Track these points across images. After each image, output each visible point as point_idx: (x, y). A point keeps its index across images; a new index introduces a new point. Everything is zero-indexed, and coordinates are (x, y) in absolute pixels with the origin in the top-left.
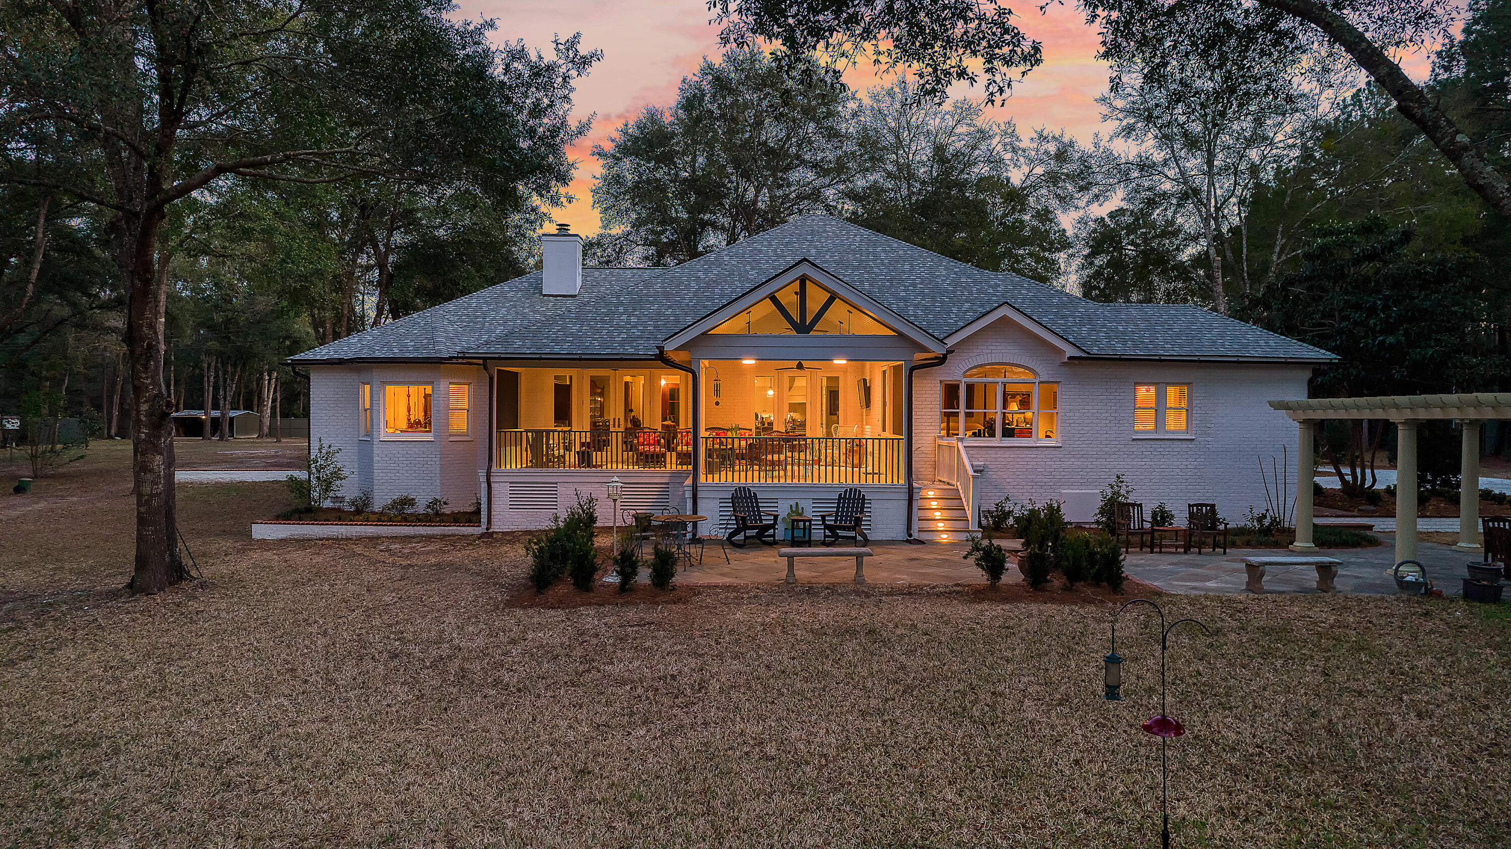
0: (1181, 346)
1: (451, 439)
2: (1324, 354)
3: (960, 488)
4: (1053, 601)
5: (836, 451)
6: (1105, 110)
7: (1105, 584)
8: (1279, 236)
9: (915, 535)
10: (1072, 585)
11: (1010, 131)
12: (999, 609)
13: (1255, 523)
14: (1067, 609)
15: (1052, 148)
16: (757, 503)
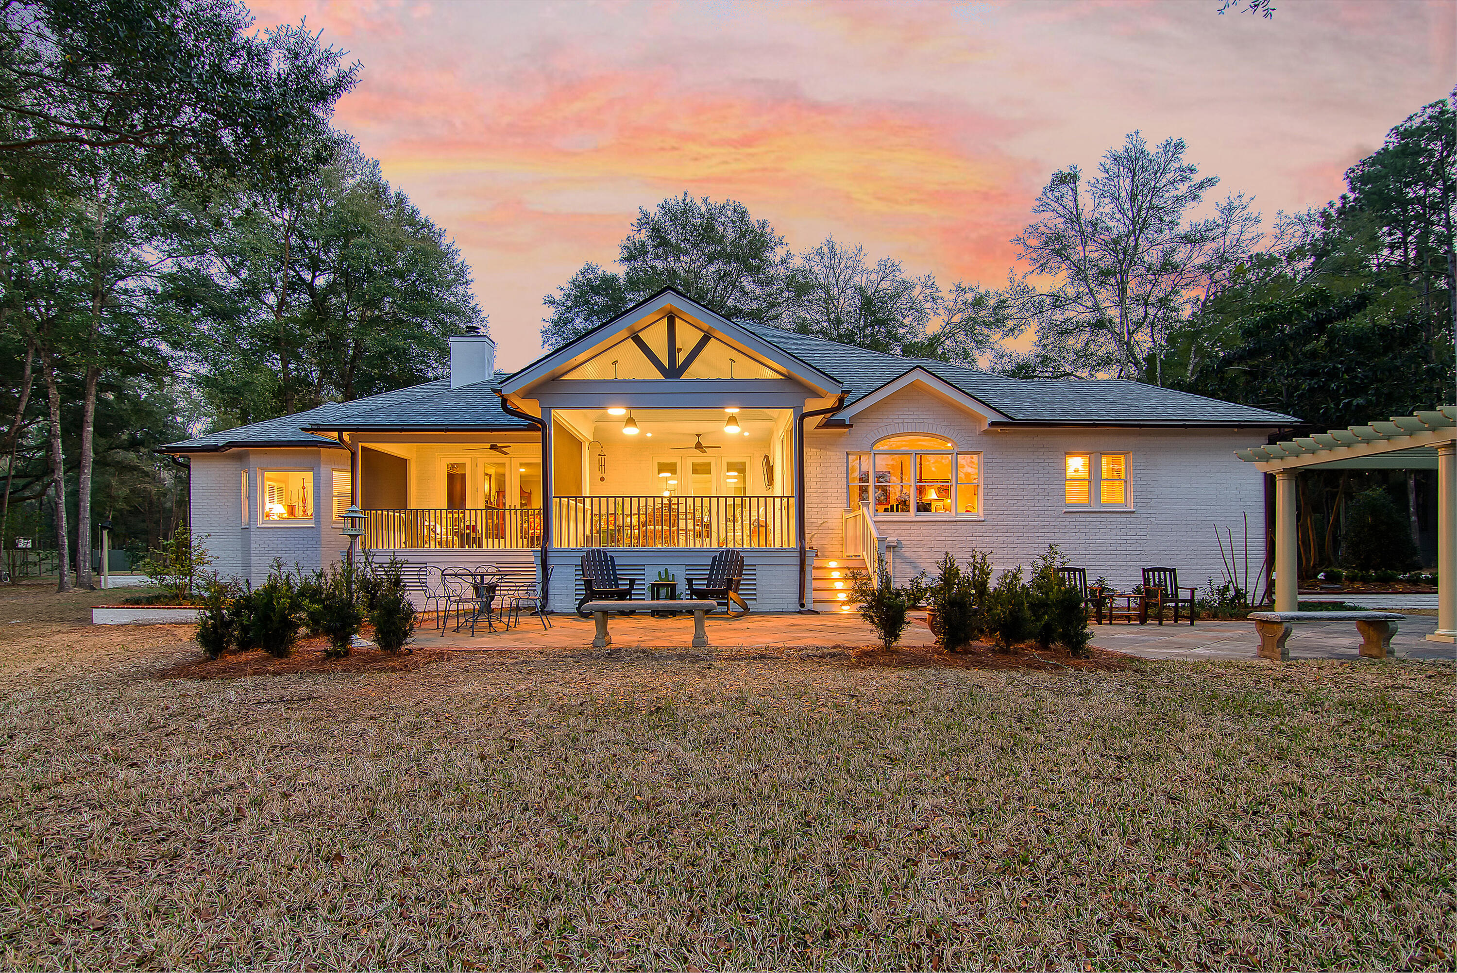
0: (1116, 412)
1: (334, 526)
2: (1283, 418)
3: (866, 559)
4: (981, 665)
5: (739, 534)
6: (1021, 249)
7: (1059, 644)
8: (1192, 356)
9: (809, 606)
10: (1008, 646)
11: (929, 283)
12: (893, 676)
13: (1216, 597)
14: (1003, 676)
15: (970, 297)
16: (614, 570)
